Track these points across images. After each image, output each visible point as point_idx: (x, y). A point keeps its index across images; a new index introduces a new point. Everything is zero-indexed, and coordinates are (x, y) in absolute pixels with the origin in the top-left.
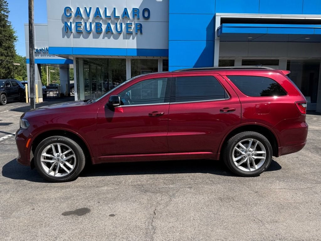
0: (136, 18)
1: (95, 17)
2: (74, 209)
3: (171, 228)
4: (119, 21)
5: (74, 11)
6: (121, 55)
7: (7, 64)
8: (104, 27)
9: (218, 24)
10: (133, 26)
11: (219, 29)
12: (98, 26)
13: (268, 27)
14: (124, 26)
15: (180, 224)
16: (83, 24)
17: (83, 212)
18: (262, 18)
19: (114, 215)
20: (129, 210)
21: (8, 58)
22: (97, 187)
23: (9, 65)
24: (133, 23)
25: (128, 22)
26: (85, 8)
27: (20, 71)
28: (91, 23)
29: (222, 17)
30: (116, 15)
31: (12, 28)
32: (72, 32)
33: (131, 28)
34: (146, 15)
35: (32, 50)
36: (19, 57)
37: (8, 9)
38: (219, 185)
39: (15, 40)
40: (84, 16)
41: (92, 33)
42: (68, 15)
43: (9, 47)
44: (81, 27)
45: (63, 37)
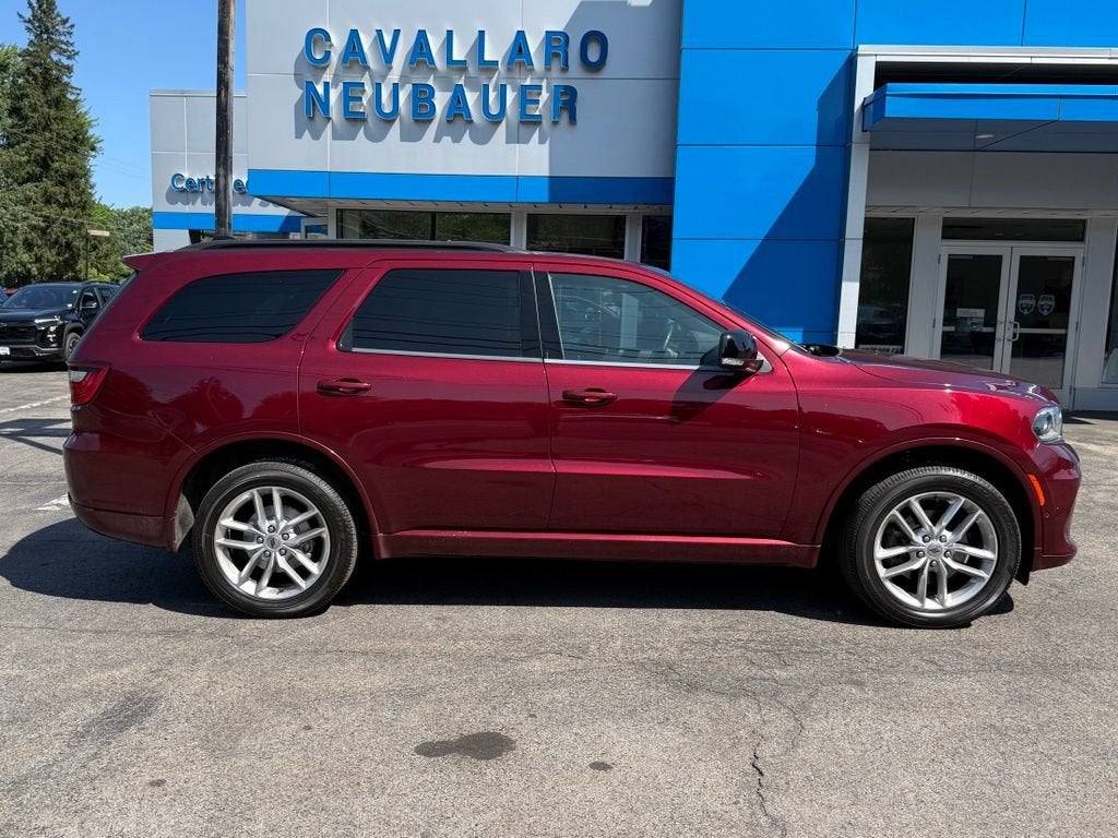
0: (556, 65)
1: (411, 63)
2: (454, 737)
3: (843, 827)
4: (495, 79)
5: (338, 42)
6: (496, 199)
7: (65, 234)
8: (441, 100)
9: (865, 87)
10: (544, 96)
11: (868, 105)
12: (422, 96)
13: (1061, 97)
14: (511, 96)
15: (873, 814)
16: (369, 90)
17: (487, 746)
18: (1036, 61)
19: (610, 767)
20: (654, 752)
21: (67, 211)
22: (505, 660)
23: (71, 235)
24: (544, 84)
25: (528, 82)
26: (379, 32)
27: (106, 256)
28: (396, 86)
29: (880, 59)
30: (487, 58)
31: (83, 110)
32: (329, 119)
33: (537, 102)
34: (593, 55)
35: (226, 177)
36: (105, 209)
37: (72, 44)
38: (965, 678)
39: (93, 149)
40: (372, 62)
41: (397, 122)
42: (318, 57)
43: (72, 176)
44: (361, 98)
45: (299, 135)
